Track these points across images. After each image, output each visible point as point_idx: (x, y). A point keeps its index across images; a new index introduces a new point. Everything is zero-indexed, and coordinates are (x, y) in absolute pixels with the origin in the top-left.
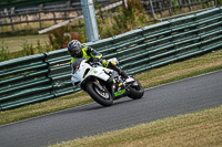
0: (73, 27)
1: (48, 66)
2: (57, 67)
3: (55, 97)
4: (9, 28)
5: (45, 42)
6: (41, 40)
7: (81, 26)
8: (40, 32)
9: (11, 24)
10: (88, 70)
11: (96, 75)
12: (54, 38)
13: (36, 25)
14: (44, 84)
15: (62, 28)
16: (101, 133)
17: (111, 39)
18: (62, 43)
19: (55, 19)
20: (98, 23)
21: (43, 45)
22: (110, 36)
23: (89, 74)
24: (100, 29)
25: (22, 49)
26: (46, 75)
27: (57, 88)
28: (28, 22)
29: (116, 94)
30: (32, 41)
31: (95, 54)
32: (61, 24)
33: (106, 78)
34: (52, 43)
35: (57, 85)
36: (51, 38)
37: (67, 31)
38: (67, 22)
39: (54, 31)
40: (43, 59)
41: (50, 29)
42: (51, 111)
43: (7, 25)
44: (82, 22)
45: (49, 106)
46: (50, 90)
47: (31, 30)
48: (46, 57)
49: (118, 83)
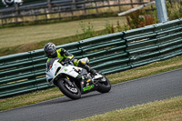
0: (146, 10)
1: (126, 42)
2: (133, 43)
3: (131, 68)
4: (94, 11)
5: (123, 22)
6: (121, 21)
7: (153, 10)
8: (120, 14)
9: (96, 8)
10: (59, 68)
11: (66, 73)
12: (131, 19)
13: (116, 9)
14: (122, 57)
15: (138, 11)
16: (169, 98)
17: (177, 20)
18: (138, 24)
19: (132, 4)
20: (167, 7)
21: (122, 25)
22: (177, 18)
23: (60, 72)
24: (169, 13)
25: (104, 28)
26: (124, 49)
27: (133, 61)
28: (109, 6)
29: (84, 89)
30: (113, 22)
31: (67, 55)
32: (136, 8)
33: (75, 75)
34: (129, 23)
35: (133, 58)
36: (128, 20)
37: (142, 14)
38: (142, 6)
39: (131, 14)
40: (122, 37)
41: (128, 12)
42: (128, 79)
43: (93, 8)
44: (154, 6)
45: (127, 75)
46: (127, 62)
47: (112, 13)
48: (124, 35)
49: (86, 79)
